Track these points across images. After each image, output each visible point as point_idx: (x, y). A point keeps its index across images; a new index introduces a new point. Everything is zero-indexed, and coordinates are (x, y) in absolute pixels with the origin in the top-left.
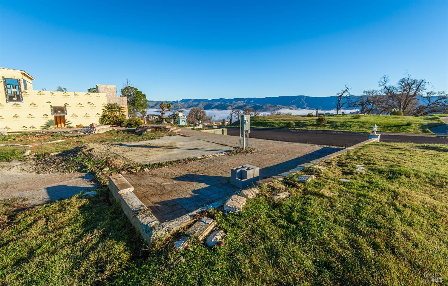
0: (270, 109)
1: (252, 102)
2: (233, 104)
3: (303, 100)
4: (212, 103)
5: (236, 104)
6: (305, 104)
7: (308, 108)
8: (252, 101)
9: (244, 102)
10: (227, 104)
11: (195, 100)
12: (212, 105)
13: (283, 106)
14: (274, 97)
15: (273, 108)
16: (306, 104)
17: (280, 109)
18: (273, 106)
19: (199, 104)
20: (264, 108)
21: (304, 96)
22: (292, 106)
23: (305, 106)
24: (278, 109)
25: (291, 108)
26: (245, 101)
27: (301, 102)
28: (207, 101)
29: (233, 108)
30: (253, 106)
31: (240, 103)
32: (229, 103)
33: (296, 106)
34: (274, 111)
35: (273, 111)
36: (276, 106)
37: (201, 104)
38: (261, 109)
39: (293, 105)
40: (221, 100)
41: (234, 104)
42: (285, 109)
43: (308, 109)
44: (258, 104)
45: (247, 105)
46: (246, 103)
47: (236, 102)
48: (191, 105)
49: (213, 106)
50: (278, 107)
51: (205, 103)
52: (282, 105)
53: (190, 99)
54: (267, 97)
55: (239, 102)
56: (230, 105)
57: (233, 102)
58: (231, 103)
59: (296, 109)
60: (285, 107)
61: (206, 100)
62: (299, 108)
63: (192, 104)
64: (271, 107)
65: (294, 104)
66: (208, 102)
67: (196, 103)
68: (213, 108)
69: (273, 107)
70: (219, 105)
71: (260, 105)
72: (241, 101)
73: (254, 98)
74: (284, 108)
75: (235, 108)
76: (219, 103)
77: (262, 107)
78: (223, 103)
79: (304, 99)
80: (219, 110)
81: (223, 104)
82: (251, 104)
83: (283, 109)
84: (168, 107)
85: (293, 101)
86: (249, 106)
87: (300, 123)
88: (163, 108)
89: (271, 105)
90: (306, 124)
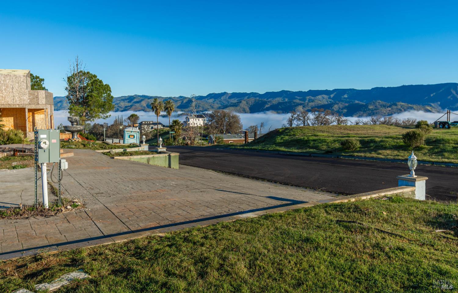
0: (384, 110)
1: (345, 98)
2: (307, 102)
3: (454, 92)
4: (265, 99)
5: (313, 101)
8: (346, 96)
9: (330, 98)
10: (295, 101)
11: (234, 95)
12: (266, 103)
13: (410, 105)
14: (392, 86)
15: (390, 109)
17: (405, 110)
19: (241, 102)
20: (369, 109)
21: (456, 84)
22: (431, 106)
24: (400, 111)
25: (429, 108)
26: (332, 96)
27: (449, 97)
28: (255, 97)
29: (306, 109)
30: (347, 105)
31: (322, 100)
32: (300, 100)
33: (440, 106)
34: (392, 114)
35: (389, 115)
36: (396, 105)
37: (244, 102)
38: (365, 111)
39: (433, 102)
40: (283, 93)
41: (310, 101)
42: (416, 112)
44: (357, 102)
45: (336, 103)
46: (333, 99)
47: (313, 98)
48: (226, 103)
49: (267, 106)
50: (399, 107)
51: (252, 100)
52: (409, 103)
53: (225, 93)
54: (377, 88)
55: (320, 97)
56: (301, 104)
57: (308, 98)
58: (304, 100)
60: (415, 106)
61: (254, 95)
63: (228, 102)
64: (384, 106)
65: (434, 100)
66: (258, 98)
67: (234, 101)
68: (268, 109)
69: (390, 106)
70: (279, 104)
71: (361, 103)
72: (324, 96)
73: (350, 89)
74: (411, 108)
75: (310, 108)
76: (279, 99)
77: (366, 106)
78: (286, 100)
80: (278, 113)
81: (286, 102)
82: (342, 101)
83: (412, 111)
84: (166, 109)
85: (432, 95)
86: (340, 104)
87: (373, 141)
88: (157, 109)
89: (384, 103)
90: (382, 146)
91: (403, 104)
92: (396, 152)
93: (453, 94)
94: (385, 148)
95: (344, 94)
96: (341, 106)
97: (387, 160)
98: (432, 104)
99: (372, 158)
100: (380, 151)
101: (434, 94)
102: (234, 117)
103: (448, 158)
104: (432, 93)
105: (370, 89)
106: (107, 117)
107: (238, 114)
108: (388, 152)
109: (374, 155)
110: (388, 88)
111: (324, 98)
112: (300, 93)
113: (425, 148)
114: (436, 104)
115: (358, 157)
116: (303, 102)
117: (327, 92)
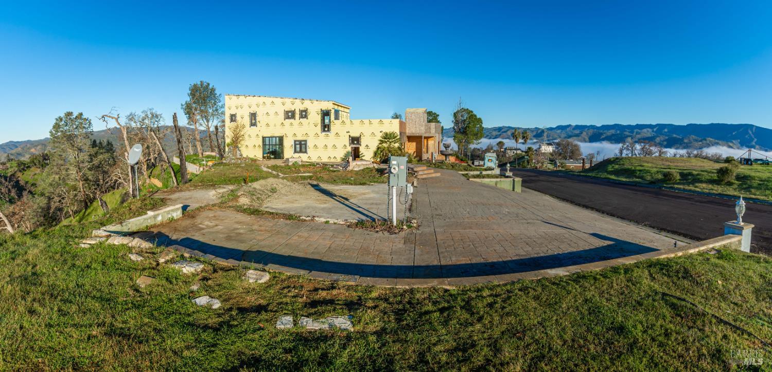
0: (696, 144)
1: (665, 132)
2: (635, 134)
3: (751, 133)
4: (601, 131)
5: (639, 134)
6: (753, 139)
7: (757, 147)
8: (666, 130)
9: (653, 131)
10: (625, 133)
11: (577, 127)
12: (602, 134)
13: (717, 141)
15: (700, 143)
16: (756, 140)
17: (713, 145)
18: (700, 139)
19: (582, 133)
20: (684, 143)
21: (752, 126)
22: (733, 142)
23: (754, 143)
24: (708, 146)
25: (731, 144)
26: (655, 130)
27: (747, 136)
28: (594, 129)
29: (634, 140)
30: (667, 138)
31: (647, 133)
32: (629, 132)
33: (740, 143)
34: (702, 148)
35: (700, 149)
36: (706, 140)
37: (584, 133)
38: (681, 144)
39: (734, 139)
41: (637, 133)
42: (721, 147)
43: (758, 149)
44: (675, 136)
45: (658, 136)
46: (656, 132)
47: (639, 131)
48: (570, 134)
49: (603, 137)
50: (708, 142)
51: (591, 131)
52: (715, 139)
53: (569, 125)
55: (645, 130)
56: (629, 136)
57: (635, 130)
58: (632, 132)
59: (738, 148)
60: (720, 142)
62: (744, 147)
63: (572, 132)
64: (696, 141)
65: (735, 138)
66: (595, 130)
67: (577, 132)
68: (604, 140)
69: (701, 141)
70: (613, 135)
71: (678, 137)
72: (648, 129)
73: (669, 125)
74: (718, 144)
75: (637, 140)
76: (613, 132)
77: (682, 140)
78: (618, 132)
79: (752, 131)
80: (611, 143)
81: (618, 134)
82: (663, 134)
83: (718, 146)
84: (523, 137)
85: (734, 133)
86: (661, 137)
87: (690, 174)
88: (517, 138)
89: (696, 138)
90: (699, 179)
91: (711, 139)
92: (710, 186)
93: (750, 135)
94: (701, 182)
95: (665, 128)
96: (662, 138)
97: (704, 193)
98: (734, 141)
99: (690, 190)
100: (697, 184)
101: (736, 132)
102: (576, 146)
103: (755, 195)
104: (734, 132)
105: (685, 125)
106: (479, 143)
107: (579, 143)
108: (704, 185)
109: (692, 188)
110: (700, 125)
111: (648, 131)
112: (629, 127)
113: (735, 183)
114: (736, 141)
115: (677, 189)
116: (631, 134)
117: (650, 126)
